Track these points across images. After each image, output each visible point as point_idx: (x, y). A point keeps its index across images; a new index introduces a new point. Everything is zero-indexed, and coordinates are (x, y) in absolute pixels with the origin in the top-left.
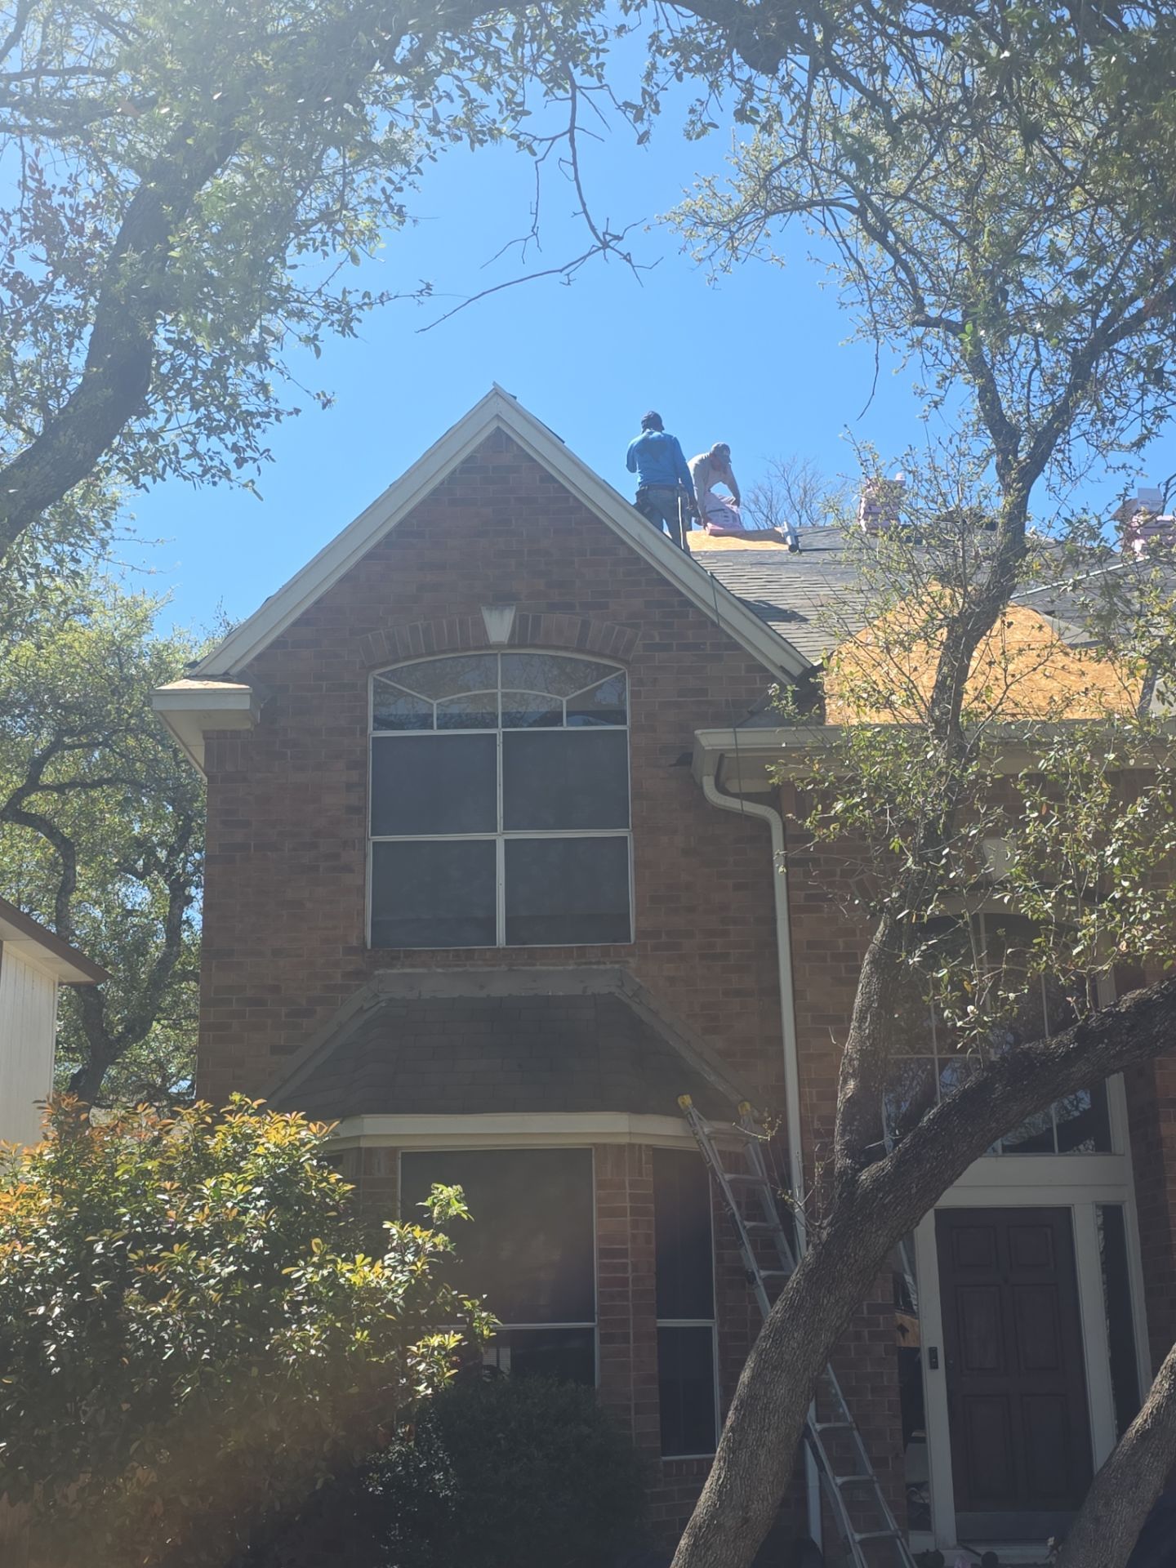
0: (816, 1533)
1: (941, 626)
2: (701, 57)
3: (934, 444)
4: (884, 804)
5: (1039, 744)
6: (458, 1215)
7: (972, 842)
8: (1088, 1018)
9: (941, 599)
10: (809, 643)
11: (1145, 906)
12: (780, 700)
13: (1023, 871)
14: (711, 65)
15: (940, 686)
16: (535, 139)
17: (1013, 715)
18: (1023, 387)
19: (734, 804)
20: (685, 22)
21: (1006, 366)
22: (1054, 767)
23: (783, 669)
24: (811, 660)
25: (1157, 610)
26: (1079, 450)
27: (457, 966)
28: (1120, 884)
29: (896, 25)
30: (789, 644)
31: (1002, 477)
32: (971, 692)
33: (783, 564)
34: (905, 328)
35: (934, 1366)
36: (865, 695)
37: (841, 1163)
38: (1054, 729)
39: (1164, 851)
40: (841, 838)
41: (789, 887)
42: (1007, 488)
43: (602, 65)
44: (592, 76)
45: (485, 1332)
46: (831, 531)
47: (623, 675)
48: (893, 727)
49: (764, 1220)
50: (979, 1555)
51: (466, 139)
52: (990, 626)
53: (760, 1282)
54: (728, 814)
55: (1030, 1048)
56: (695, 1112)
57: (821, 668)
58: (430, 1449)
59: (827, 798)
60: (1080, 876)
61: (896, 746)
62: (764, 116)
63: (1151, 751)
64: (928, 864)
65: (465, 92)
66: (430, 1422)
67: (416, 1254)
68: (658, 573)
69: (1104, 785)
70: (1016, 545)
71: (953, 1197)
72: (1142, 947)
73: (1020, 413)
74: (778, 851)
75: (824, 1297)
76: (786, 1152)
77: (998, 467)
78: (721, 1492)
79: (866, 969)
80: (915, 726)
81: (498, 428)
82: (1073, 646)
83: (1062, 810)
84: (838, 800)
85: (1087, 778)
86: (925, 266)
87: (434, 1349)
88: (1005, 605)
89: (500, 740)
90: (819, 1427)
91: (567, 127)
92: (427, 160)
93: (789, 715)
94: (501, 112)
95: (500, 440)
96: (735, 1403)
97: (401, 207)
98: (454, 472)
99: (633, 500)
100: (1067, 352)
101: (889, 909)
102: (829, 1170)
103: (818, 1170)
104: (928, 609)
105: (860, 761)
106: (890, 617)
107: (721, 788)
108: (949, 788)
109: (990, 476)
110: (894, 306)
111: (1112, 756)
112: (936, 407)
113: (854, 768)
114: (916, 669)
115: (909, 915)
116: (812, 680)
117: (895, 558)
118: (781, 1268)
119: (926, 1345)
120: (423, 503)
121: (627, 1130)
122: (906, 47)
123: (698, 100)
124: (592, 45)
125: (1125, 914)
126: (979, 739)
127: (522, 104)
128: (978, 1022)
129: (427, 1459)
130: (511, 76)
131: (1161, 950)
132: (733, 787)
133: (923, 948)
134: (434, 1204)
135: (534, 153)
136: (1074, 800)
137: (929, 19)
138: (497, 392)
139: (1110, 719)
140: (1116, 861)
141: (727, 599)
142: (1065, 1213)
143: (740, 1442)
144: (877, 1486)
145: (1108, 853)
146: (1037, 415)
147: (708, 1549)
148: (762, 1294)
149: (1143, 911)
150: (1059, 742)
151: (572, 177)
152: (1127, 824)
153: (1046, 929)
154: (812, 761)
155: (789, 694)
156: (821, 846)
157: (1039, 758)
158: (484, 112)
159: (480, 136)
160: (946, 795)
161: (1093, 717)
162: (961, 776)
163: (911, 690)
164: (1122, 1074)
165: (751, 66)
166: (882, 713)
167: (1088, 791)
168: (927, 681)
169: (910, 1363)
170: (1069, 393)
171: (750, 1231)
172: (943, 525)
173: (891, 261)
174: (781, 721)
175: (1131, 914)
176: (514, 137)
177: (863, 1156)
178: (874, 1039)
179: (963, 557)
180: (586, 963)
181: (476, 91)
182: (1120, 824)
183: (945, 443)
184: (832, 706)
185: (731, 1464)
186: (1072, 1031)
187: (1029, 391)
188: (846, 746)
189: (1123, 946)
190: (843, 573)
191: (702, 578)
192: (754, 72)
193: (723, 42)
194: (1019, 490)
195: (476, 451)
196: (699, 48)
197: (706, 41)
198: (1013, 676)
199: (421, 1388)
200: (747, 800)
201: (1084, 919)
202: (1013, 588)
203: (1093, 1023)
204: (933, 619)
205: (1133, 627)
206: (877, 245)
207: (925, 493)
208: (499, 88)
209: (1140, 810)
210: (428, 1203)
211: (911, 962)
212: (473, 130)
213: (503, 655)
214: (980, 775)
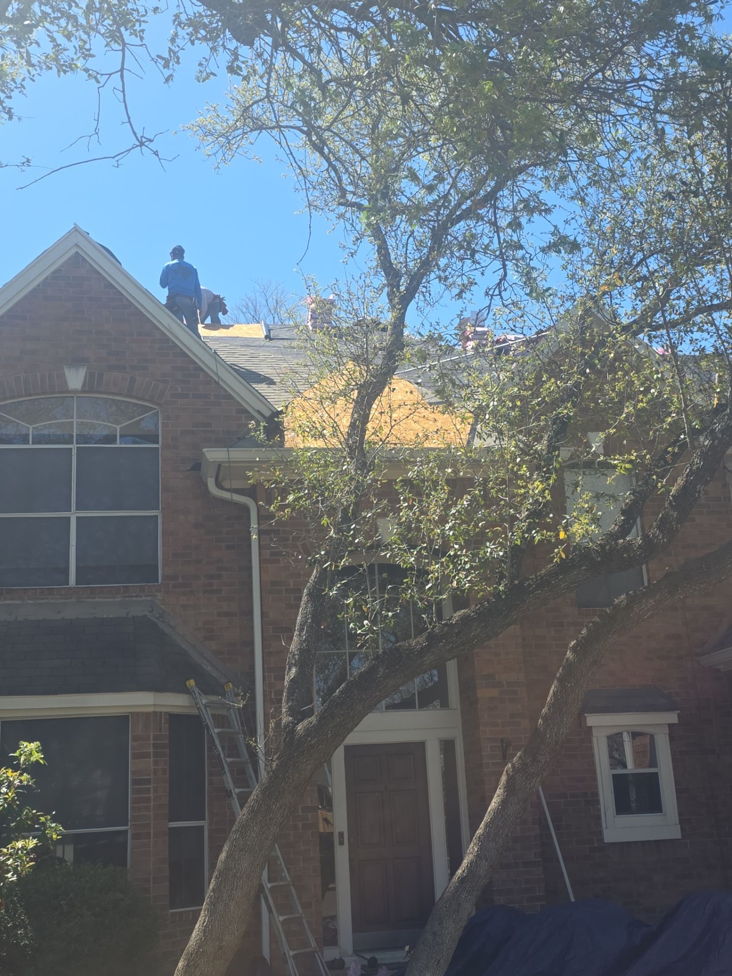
0: (266, 953)
1: (353, 390)
2: (206, 31)
3: (350, 279)
4: (318, 497)
5: (409, 462)
6: (37, 761)
7: (369, 521)
8: (434, 627)
9: (354, 373)
10: (276, 397)
11: (467, 560)
12: (256, 431)
13: (399, 538)
14: (212, 36)
15: (353, 426)
16: (98, 73)
17: (395, 444)
18: (403, 247)
19: (226, 495)
20: (196, 9)
21: (393, 234)
22: (417, 476)
23: (259, 412)
24: (276, 407)
25: (476, 385)
26: (436, 286)
27: (43, 599)
28: (453, 547)
29: (327, 23)
30: (263, 396)
31: (391, 301)
32: (370, 429)
33: (261, 346)
34: (334, 207)
35: (342, 843)
36: (308, 430)
37: (286, 719)
38: (418, 453)
39: (478, 527)
40: (291, 518)
41: (260, 547)
42: (393, 307)
43: (143, 31)
44: (137, 37)
45: (54, 836)
46: (290, 328)
47: (158, 412)
48: (324, 449)
49: (238, 756)
50: (366, 959)
51: (55, 69)
52: (382, 390)
53: (235, 796)
54: (223, 502)
55: (400, 646)
56: (197, 690)
57: (281, 412)
58: (15, 914)
59: (284, 493)
60: (431, 541)
61: (325, 461)
62: (244, 73)
63: (472, 468)
64: (343, 534)
65: (53, 40)
66: (15, 896)
67: (9, 787)
68: (181, 349)
69: (446, 488)
70: (398, 342)
71: (353, 738)
72: (465, 584)
73: (401, 263)
74: (254, 525)
75: (274, 804)
76: (254, 713)
77: (388, 295)
78: (205, 931)
79: (305, 599)
80: (337, 450)
81: (77, 252)
82: (431, 404)
83: (420, 501)
84: (290, 494)
85: (435, 483)
86: (347, 170)
87: (19, 849)
88: (391, 378)
89: (74, 452)
90: (269, 885)
91: (119, 68)
92: (28, 81)
93: (261, 440)
94: (76, 53)
95: (78, 260)
96: (216, 873)
97: (10, 109)
98: (46, 279)
99: (164, 301)
100: (429, 227)
101: (319, 561)
102: (278, 724)
103: (272, 725)
104: (346, 379)
105: (304, 470)
106: (323, 382)
107: (219, 485)
108: (356, 488)
109: (383, 301)
110: (328, 193)
111: (450, 470)
112: (352, 256)
113: (300, 474)
114: (338, 415)
115: (331, 565)
116: (276, 419)
117: (327, 347)
118: (248, 787)
119: (336, 832)
120: (25, 298)
121: (152, 703)
122: (333, 36)
123: (204, 58)
124: (137, 18)
125: (454, 564)
126: (374, 457)
127: (89, 50)
128: (370, 630)
129: (12, 921)
130: (84, 32)
131: (476, 586)
132: (226, 484)
133: (339, 585)
134: (21, 755)
135: (98, 82)
136: (428, 496)
137: (346, 22)
138: (76, 230)
139: (449, 448)
140: (451, 533)
141: (224, 367)
142: (422, 745)
143: (218, 898)
144: (304, 921)
145: (447, 528)
146: (411, 264)
147: (196, 968)
148: (236, 803)
149: (466, 563)
150: (420, 461)
151: (122, 100)
152: (458, 511)
153: (411, 574)
154: (275, 469)
155: (262, 428)
156: (280, 523)
157: (409, 470)
158: (66, 53)
159: (64, 68)
160: (355, 492)
161: (439, 446)
162: (363, 481)
163: (335, 428)
164: (456, 659)
165: (237, 40)
166: (318, 441)
167: (436, 490)
168: (345, 422)
169: (327, 843)
170: (429, 253)
171: (229, 764)
172: (356, 328)
173: (326, 165)
174: (258, 445)
175: (459, 565)
176: (86, 70)
177: (299, 715)
178: (308, 642)
179: (367, 348)
180: (129, 597)
181: (61, 39)
182: (453, 511)
183: (357, 278)
184: (288, 435)
185: (212, 912)
186: (425, 635)
187: (407, 250)
188: (296, 460)
189: (455, 583)
190: (297, 354)
191: (209, 353)
192: (239, 44)
193: (220, 24)
194: (400, 309)
195: (62, 265)
196: (205, 26)
197: (209, 22)
198: (395, 421)
199: (9, 875)
200: (235, 493)
201: (432, 567)
202: (397, 367)
203: (437, 630)
204: (349, 385)
205: (463, 393)
206: (317, 154)
207: (345, 308)
208: (76, 38)
209: (465, 503)
210: (17, 754)
211: (331, 594)
212: (59, 64)
213: (77, 397)
214: (375, 480)
